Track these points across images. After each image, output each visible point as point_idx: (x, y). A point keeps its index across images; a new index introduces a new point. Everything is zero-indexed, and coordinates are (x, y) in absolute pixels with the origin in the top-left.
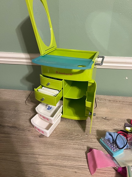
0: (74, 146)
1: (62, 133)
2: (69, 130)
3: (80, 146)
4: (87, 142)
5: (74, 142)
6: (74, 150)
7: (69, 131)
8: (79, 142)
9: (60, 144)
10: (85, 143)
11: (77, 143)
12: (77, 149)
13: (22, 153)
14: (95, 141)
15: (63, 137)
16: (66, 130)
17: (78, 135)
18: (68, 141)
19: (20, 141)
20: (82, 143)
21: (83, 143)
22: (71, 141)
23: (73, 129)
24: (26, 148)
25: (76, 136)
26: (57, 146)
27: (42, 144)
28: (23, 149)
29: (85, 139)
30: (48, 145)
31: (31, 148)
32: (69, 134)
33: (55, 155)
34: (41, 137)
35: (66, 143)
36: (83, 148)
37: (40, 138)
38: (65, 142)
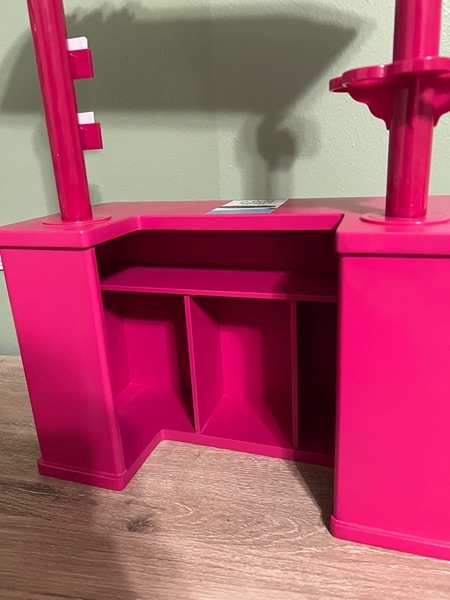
0: (263, 572)
1: (222, 516)
2: (250, 505)
3: (292, 574)
4: (323, 555)
5: (266, 553)
6: (264, 591)
7: (249, 507)
8: (287, 554)
9: (207, 561)
10: (315, 561)
11: (280, 562)
12: (278, 586)
13: (51, 591)
14: (357, 554)
15: (225, 532)
16: (238, 504)
17: (284, 526)
18: (239, 551)
19: (51, 541)
20: (301, 562)
21: (307, 560)
22: (254, 552)
23: (268, 500)
24: (70, 571)
25: (278, 528)
26: (192, 570)
27: (136, 559)
28: (57, 575)
29: (315, 544)
30: (160, 563)
31: (90, 574)
32: (247, 520)
34: (135, 531)
35: (234, 557)
36: (302, 584)
37: (131, 534)
38: (230, 556)
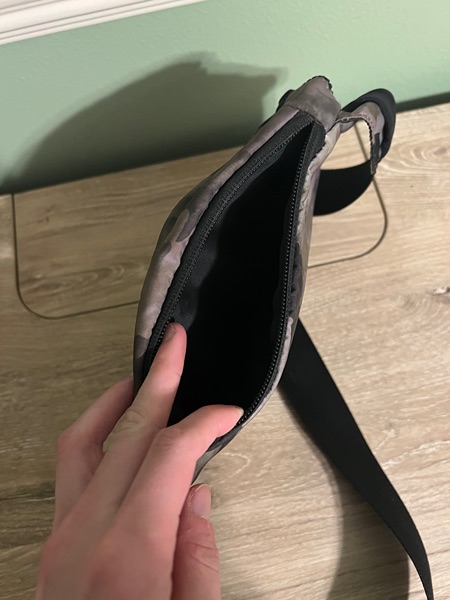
33: (298, 582)
